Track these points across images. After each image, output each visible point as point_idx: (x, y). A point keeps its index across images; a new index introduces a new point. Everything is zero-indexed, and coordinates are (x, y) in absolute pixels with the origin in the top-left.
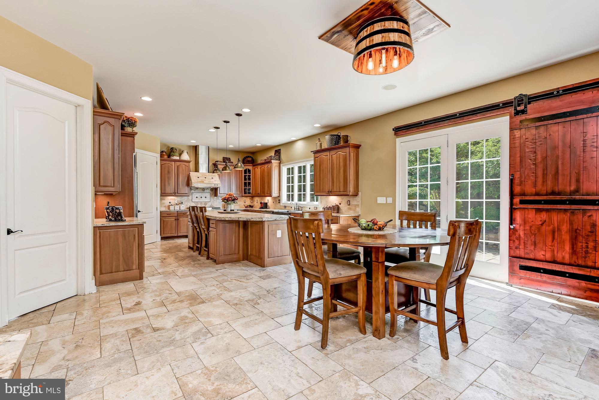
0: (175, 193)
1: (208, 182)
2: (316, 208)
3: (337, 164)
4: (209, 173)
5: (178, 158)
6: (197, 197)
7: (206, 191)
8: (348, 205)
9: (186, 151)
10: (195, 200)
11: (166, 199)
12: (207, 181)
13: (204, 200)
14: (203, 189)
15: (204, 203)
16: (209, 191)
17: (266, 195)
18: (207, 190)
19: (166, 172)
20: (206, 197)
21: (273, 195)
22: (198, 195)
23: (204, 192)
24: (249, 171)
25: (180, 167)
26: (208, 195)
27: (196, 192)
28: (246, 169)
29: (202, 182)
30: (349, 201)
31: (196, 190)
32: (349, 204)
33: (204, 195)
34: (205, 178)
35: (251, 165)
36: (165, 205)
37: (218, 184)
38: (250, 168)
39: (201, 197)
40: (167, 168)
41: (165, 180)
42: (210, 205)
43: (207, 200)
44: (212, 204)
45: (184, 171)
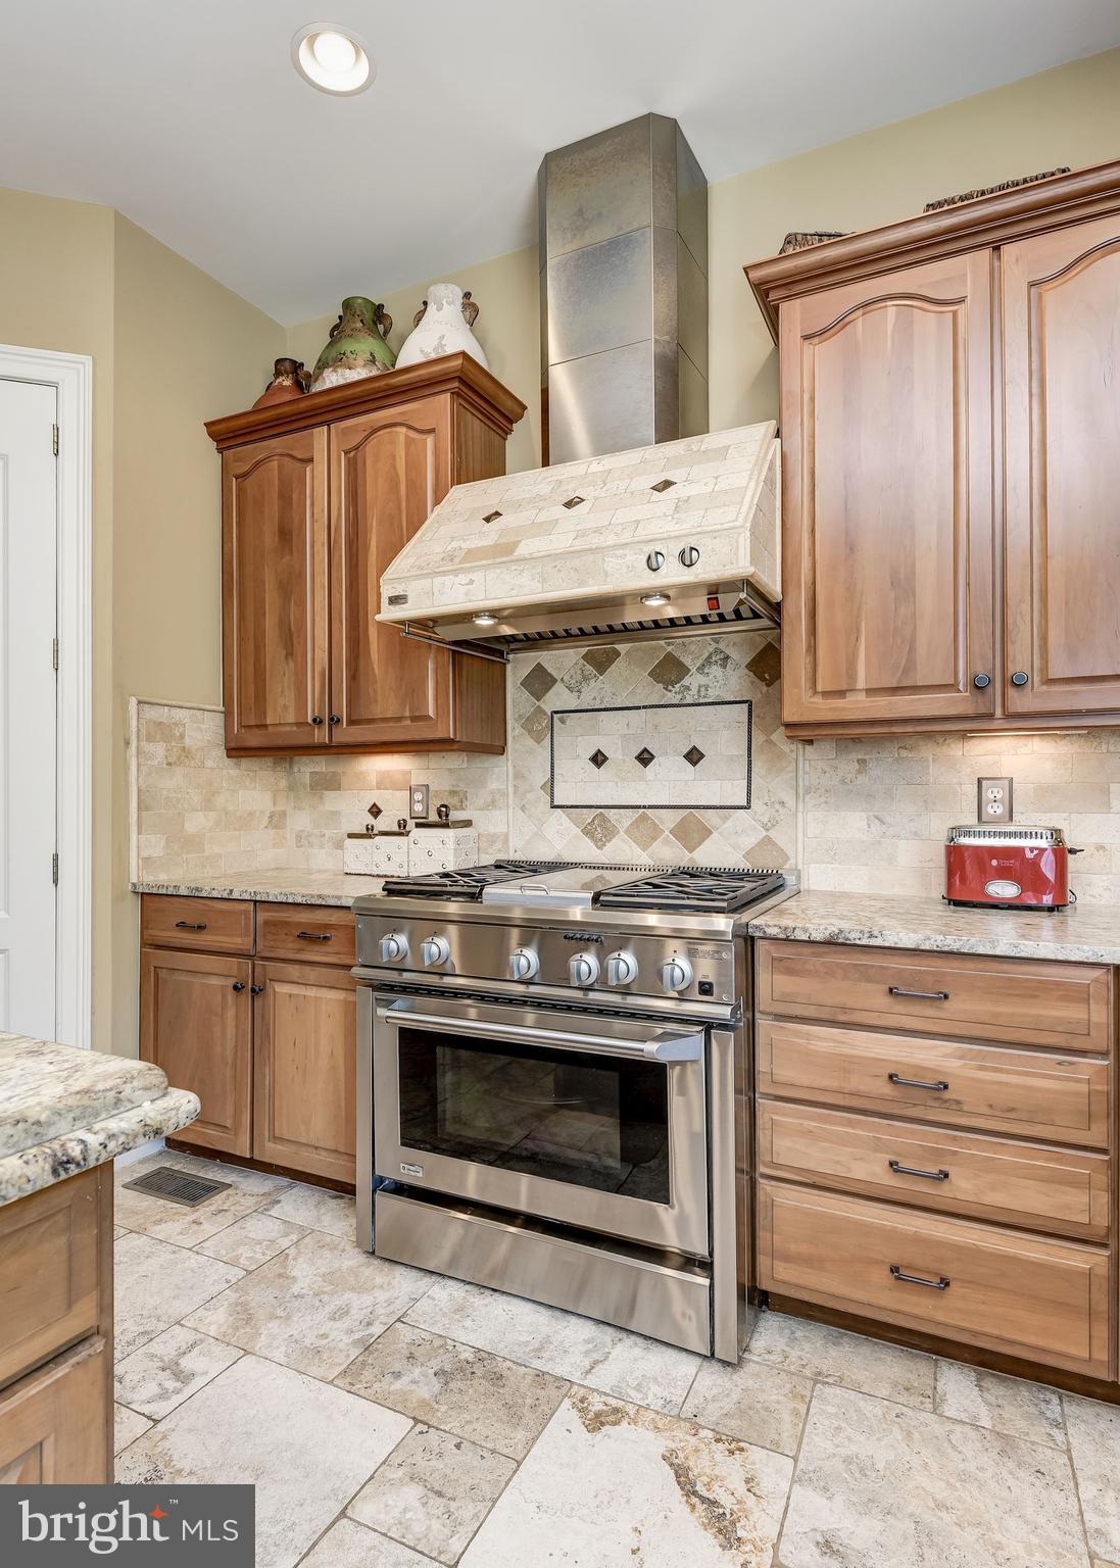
0: (334, 721)
1: (560, 544)
6: (598, 759)
7: (693, 680)
9: (455, 292)
10: (579, 783)
11: (344, 781)
12: (558, 532)
13: (669, 781)
14: (669, 665)
15: (670, 819)
16: (727, 679)
18: (716, 670)
19: (270, 538)
20: (694, 756)
22: (614, 732)
23: (678, 697)
25: (370, 460)
26: (723, 733)
27: (586, 701)
29: (501, 552)
31: (586, 679)
33: (671, 731)
39: (645, 758)
40: (275, 495)
41: (260, 613)
42: (749, 841)
43: (717, 784)
44: (772, 834)
45: (398, 491)
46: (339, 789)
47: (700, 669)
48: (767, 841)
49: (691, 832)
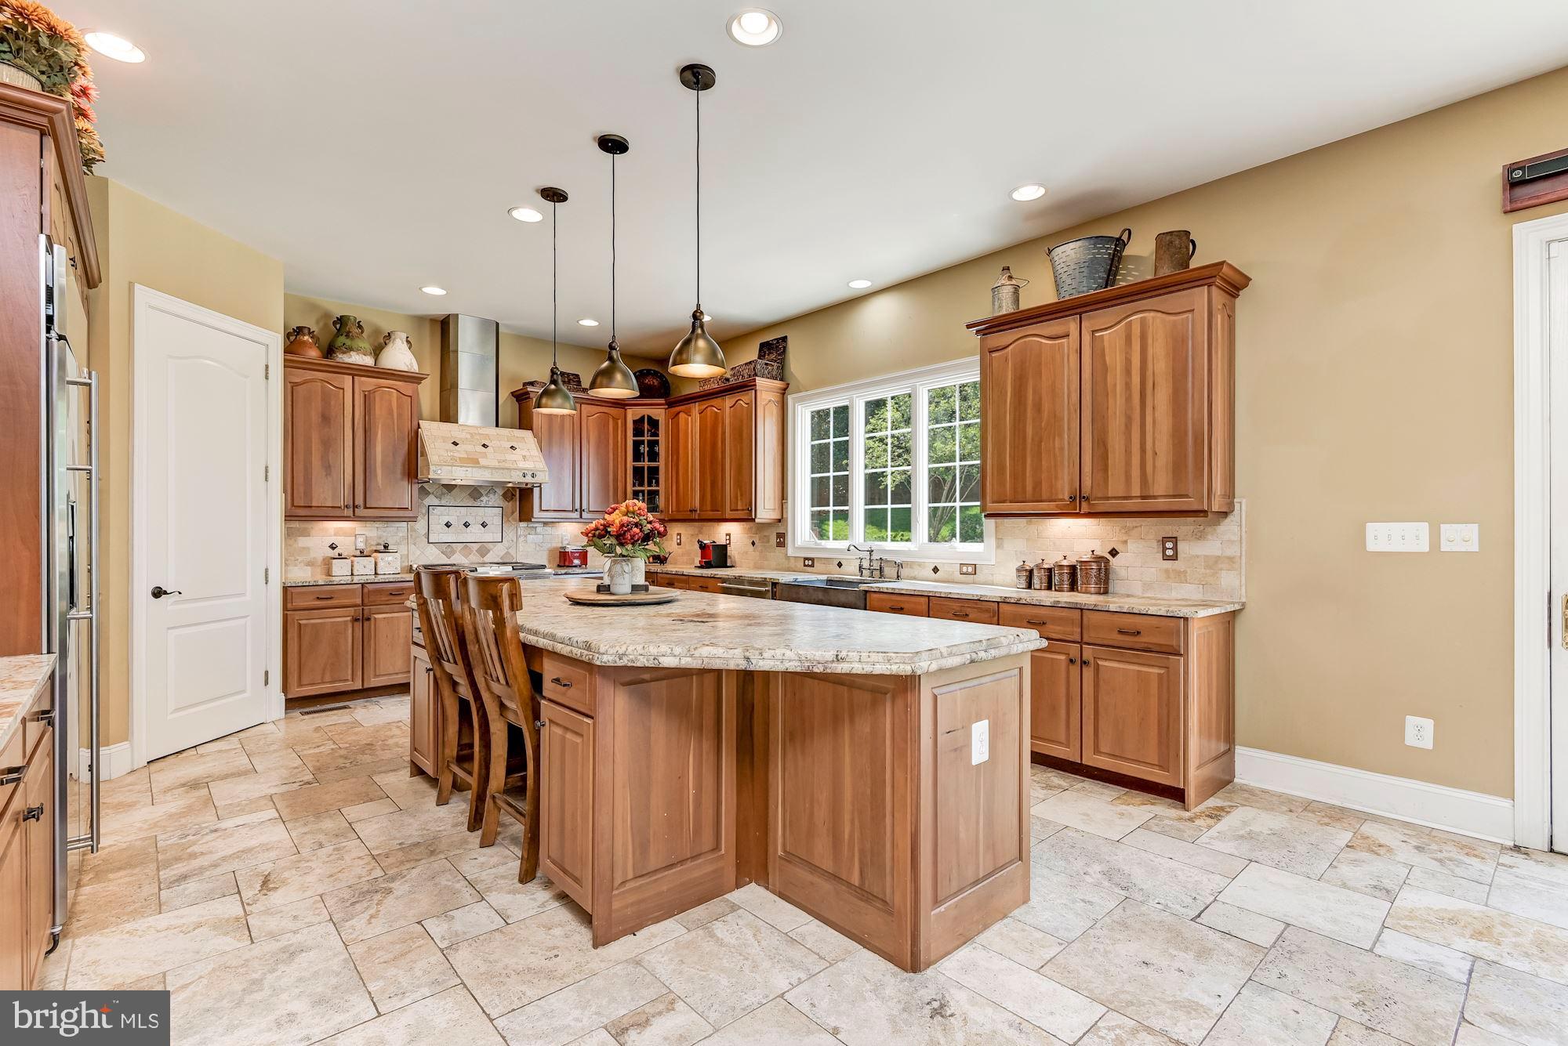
0: (355, 507)
1: (495, 464)
2: (970, 569)
3: (1128, 371)
4: (497, 426)
5: (368, 361)
6: (448, 525)
7: (484, 499)
8: (1166, 558)
9: (404, 336)
10: (440, 534)
11: (313, 532)
12: (490, 459)
13: (475, 533)
14: (475, 492)
15: (476, 547)
16: (496, 499)
17: (728, 514)
18: (492, 495)
19: (315, 417)
20: (484, 525)
21: (758, 516)
22: (455, 515)
23: (479, 504)
24: (654, 423)
25: (377, 399)
26: (493, 516)
27: (443, 503)
28: (643, 417)
29: (474, 462)
30: (1174, 540)
31: (443, 494)
32: (1169, 553)
33: (475, 515)
34: (484, 445)
35: (662, 401)
36: (313, 555)
37: (538, 473)
38: (659, 413)
39: (466, 525)
40: (319, 398)
41: (308, 451)
42: (502, 554)
43: (491, 534)
44: (510, 551)
45: (393, 415)
46: (309, 536)
47: (486, 495)
48: (507, 553)
49: (483, 552)
